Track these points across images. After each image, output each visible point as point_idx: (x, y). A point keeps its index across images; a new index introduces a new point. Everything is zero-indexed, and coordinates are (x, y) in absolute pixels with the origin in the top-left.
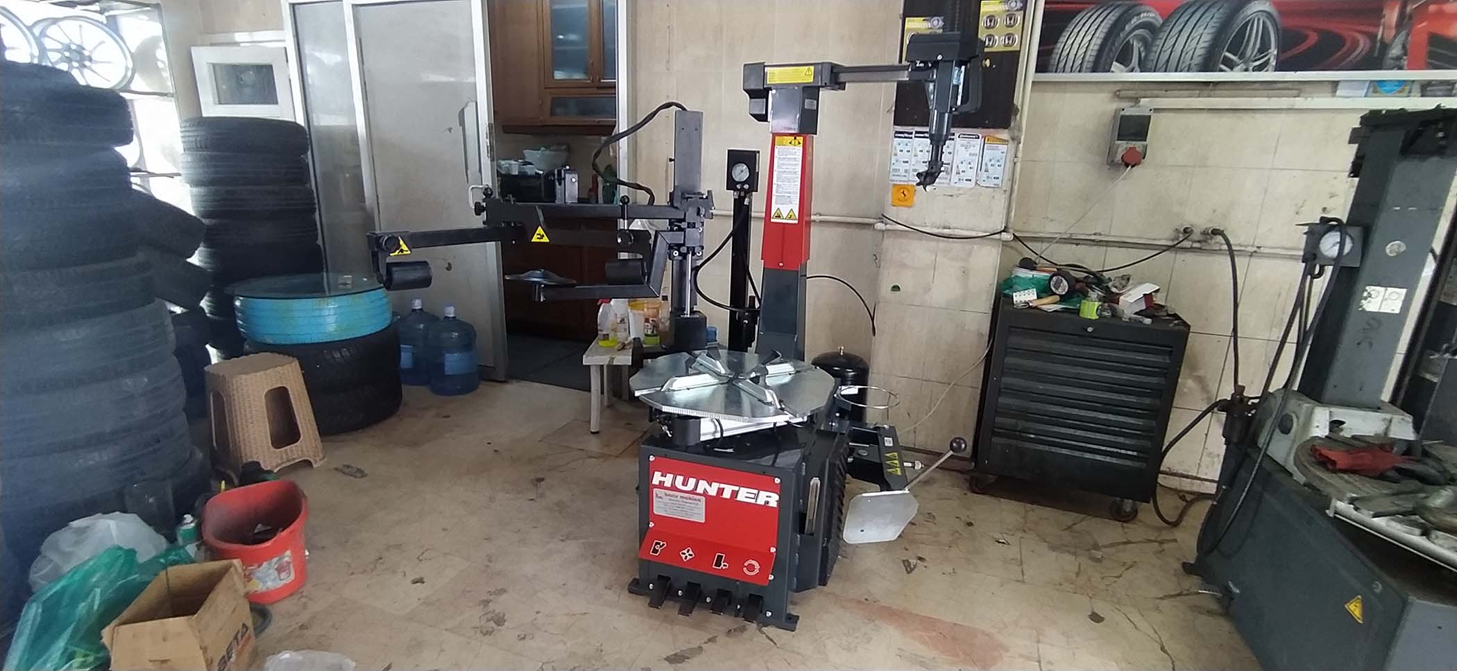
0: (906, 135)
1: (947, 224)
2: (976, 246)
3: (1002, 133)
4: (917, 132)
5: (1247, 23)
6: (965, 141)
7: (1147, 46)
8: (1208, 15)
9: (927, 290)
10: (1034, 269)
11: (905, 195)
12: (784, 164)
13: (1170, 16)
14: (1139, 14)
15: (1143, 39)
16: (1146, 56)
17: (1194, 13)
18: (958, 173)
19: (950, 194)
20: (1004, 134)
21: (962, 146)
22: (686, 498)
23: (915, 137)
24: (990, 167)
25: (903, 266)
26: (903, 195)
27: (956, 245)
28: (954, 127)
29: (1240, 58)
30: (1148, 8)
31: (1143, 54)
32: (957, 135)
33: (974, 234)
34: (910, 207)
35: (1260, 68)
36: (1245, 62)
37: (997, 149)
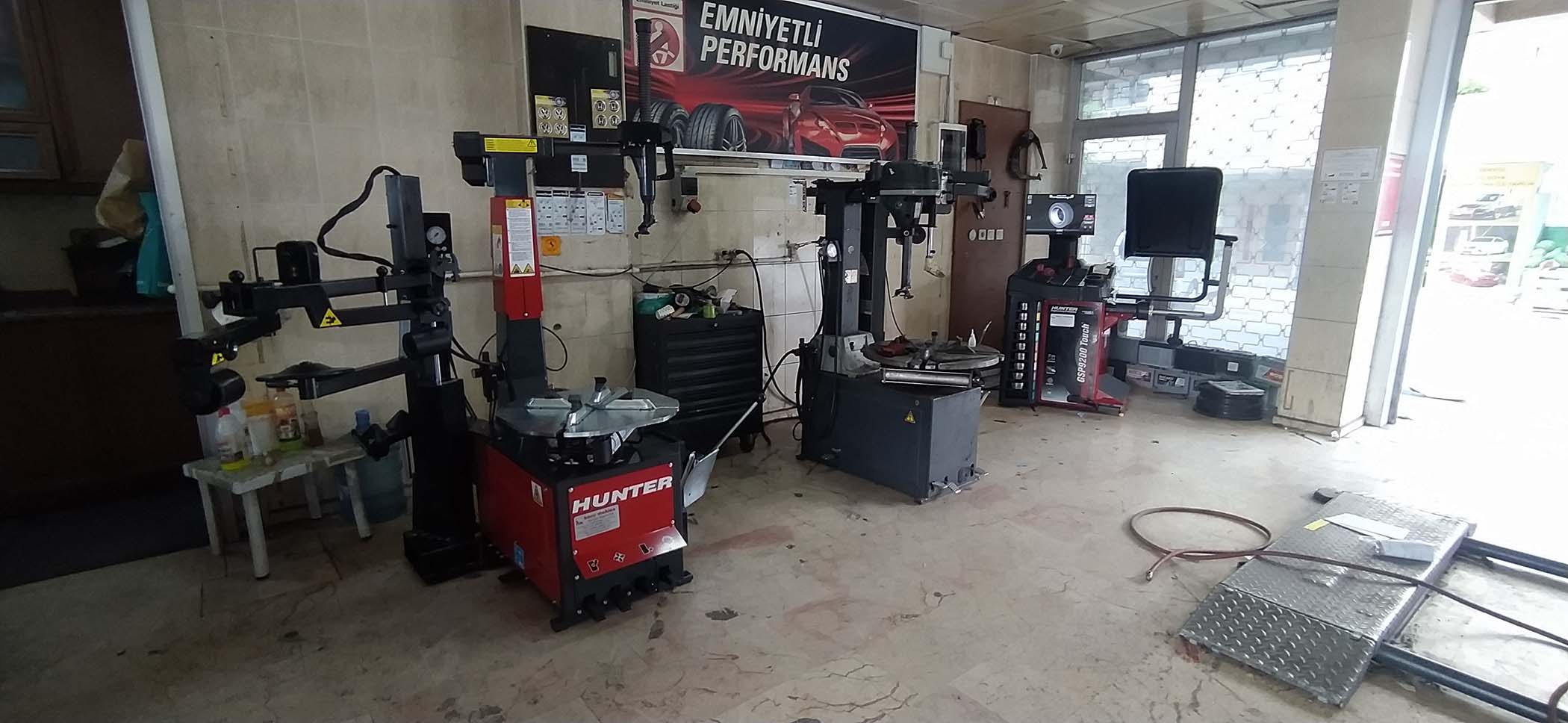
0: (546, 194)
1: (590, 266)
2: (614, 281)
3: (619, 191)
4: (555, 191)
5: (730, 123)
6: (593, 198)
7: (684, 131)
8: (710, 116)
9: (582, 323)
10: (657, 292)
11: (553, 246)
12: (517, 224)
13: (693, 112)
14: (676, 109)
15: (680, 126)
16: (685, 137)
17: (704, 112)
18: (592, 224)
19: (588, 241)
20: (620, 192)
21: (592, 201)
22: (603, 513)
23: (554, 195)
24: (614, 217)
25: (559, 306)
26: (551, 246)
27: (600, 282)
28: (583, 187)
29: (731, 143)
30: (679, 106)
31: (683, 136)
32: (586, 193)
33: (613, 271)
34: (559, 255)
35: (740, 150)
36: (734, 146)
37: (617, 204)
